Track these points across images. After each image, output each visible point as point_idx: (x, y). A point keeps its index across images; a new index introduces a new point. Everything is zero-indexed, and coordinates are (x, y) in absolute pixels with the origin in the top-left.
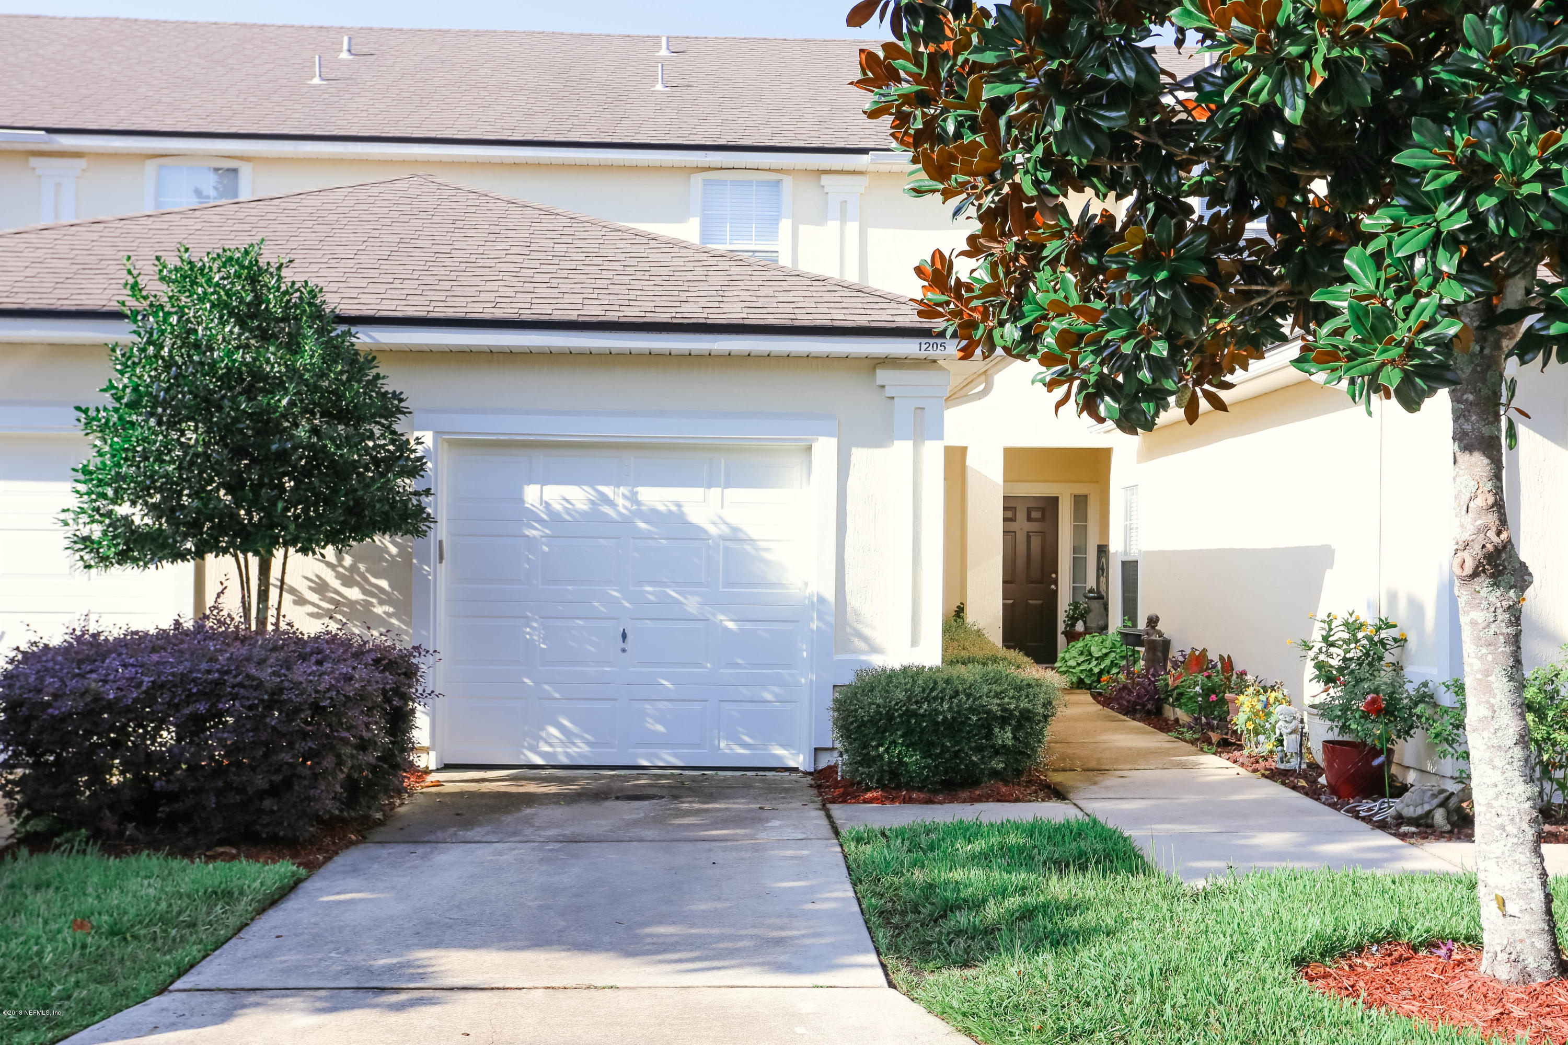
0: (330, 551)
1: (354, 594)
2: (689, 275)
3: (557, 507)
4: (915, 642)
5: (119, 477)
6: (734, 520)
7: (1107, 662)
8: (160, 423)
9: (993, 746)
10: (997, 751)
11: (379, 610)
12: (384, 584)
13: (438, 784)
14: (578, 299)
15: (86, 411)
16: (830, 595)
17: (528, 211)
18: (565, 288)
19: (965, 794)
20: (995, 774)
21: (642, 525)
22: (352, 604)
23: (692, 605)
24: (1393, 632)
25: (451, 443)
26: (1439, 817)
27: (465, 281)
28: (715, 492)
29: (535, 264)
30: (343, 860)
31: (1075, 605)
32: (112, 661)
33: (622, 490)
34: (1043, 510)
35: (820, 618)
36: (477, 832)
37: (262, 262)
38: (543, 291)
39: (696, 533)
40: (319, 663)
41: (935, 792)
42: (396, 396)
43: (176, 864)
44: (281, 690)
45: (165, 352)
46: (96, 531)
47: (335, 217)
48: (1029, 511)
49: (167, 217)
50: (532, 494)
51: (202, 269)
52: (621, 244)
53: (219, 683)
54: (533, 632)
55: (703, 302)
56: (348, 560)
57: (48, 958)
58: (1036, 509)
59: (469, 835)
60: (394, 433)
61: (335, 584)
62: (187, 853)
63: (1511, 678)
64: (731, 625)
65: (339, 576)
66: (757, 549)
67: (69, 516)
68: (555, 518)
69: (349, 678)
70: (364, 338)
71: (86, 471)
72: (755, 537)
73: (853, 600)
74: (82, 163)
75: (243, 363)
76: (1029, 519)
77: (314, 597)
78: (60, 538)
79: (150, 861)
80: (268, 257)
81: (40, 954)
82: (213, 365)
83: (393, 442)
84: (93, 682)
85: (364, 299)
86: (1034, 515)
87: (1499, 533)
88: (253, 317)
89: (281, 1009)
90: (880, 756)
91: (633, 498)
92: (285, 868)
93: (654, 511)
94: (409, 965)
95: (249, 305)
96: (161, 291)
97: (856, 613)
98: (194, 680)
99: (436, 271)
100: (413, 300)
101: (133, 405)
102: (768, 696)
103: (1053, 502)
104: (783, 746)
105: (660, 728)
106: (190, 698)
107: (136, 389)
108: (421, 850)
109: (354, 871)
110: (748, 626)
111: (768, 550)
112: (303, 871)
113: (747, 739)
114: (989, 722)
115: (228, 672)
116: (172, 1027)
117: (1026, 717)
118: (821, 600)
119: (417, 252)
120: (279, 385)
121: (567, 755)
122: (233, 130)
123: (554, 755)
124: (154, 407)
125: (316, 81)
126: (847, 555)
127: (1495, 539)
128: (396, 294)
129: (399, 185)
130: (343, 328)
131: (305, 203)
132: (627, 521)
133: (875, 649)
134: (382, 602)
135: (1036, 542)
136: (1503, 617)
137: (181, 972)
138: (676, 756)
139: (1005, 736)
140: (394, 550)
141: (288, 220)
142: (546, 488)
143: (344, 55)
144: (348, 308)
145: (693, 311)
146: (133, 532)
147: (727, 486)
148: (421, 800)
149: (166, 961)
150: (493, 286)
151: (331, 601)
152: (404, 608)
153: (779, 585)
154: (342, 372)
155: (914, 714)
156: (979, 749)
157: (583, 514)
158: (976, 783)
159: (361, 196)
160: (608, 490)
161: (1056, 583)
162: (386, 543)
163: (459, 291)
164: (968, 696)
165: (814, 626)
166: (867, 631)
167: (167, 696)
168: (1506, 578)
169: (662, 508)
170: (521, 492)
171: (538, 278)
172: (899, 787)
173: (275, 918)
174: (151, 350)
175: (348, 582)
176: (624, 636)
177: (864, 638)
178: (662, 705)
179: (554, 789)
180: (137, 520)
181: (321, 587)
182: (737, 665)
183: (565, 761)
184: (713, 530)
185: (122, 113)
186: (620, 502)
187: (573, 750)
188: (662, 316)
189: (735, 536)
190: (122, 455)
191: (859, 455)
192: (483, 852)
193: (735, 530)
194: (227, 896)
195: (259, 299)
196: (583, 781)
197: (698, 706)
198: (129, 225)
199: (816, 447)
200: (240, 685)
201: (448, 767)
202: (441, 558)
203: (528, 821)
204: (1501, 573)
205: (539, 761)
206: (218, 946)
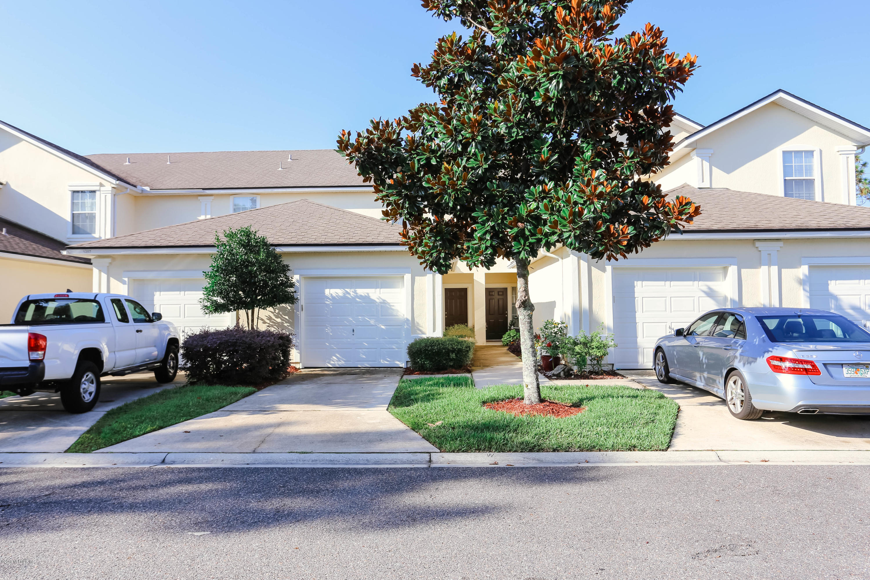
0: (271, 309)
1: (279, 320)
2: (372, 229)
3: (334, 295)
4: (434, 331)
5: (213, 290)
6: (383, 298)
7: (515, 338)
8: (224, 275)
9: (450, 359)
10: (452, 360)
11: (286, 325)
12: (287, 317)
13: (301, 372)
14: (338, 237)
15: (205, 273)
16: (410, 319)
17: (332, 210)
18: (336, 234)
19: (443, 372)
20: (451, 366)
21: (358, 300)
22: (278, 323)
23: (372, 322)
24: (564, 325)
25: (305, 278)
26: (562, 374)
27: (309, 232)
28: (378, 290)
29: (329, 227)
30: (267, 388)
31: (512, 322)
32: (210, 337)
33: (352, 290)
34: (503, 292)
35: (407, 325)
36: (306, 382)
37: (251, 230)
38: (330, 235)
39: (373, 301)
40: (262, 337)
41: (434, 371)
42: (287, 266)
43: (225, 387)
44: (251, 344)
45: (225, 256)
46: (208, 304)
47: (277, 214)
48: (498, 292)
49: (231, 216)
50: (327, 292)
51: (235, 234)
52: (356, 220)
53: (236, 342)
54: (328, 330)
55: (373, 237)
56: (277, 311)
57: (191, 404)
58: (501, 292)
59: (303, 383)
60: (286, 276)
61: (274, 317)
62: (228, 385)
63: (529, 332)
64: (383, 327)
65: (275, 315)
66: (390, 306)
67: (201, 300)
68: (333, 298)
69: (269, 341)
70: (278, 250)
71: (205, 288)
72: (389, 302)
73: (417, 320)
74: (212, 198)
75: (245, 259)
76: (499, 295)
77: (268, 321)
78: (199, 306)
79: (218, 387)
80: (253, 229)
81: (189, 403)
82: (237, 259)
83: (286, 278)
84: (205, 342)
85: (280, 239)
86: (500, 293)
87: (525, 297)
88: (248, 246)
89: (241, 414)
90: (419, 362)
91: (355, 292)
92: (251, 389)
93: (361, 296)
94: (274, 407)
95: (246, 243)
96: (225, 240)
97: (418, 323)
98: (230, 342)
99: (302, 230)
100: (293, 239)
101: (217, 271)
102: (394, 347)
103: (506, 289)
104: (399, 361)
105: (364, 357)
106: (229, 346)
107: (218, 266)
108: (289, 386)
109: (270, 390)
110: (388, 327)
111: (393, 306)
112: (256, 390)
113: (389, 359)
114: (448, 352)
115: (238, 340)
116: (216, 417)
117: (460, 351)
118: (408, 320)
119: (298, 224)
120: (253, 265)
121: (338, 364)
122: (254, 186)
123: (335, 364)
124: (222, 271)
125: (280, 169)
126: (415, 306)
127: (524, 299)
128: (289, 237)
129: (297, 203)
130: (273, 247)
131: (270, 210)
132: (354, 298)
133: (423, 333)
134: (286, 323)
135: (501, 302)
136: (527, 317)
137: (221, 408)
138: (368, 364)
139: (453, 356)
140: (289, 308)
141: (264, 215)
142: (331, 290)
143: (289, 160)
144: (276, 242)
145: (370, 240)
146: (217, 304)
147: (381, 288)
148: (294, 375)
149: (217, 406)
150: (316, 234)
151: (273, 322)
152: (292, 324)
153: (397, 316)
154: (271, 260)
155: (427, 350)
156: (446, 360)
157: (341, 297)
158: (446, 369)
159: (286, 207)
160: (348, 290)
161: (507, 314)
162: (288, 306)
163: (306, 236)
164: (442, 345)
165: (405, 327)
166: (421, 328)
167: (223, 346)
168: (528, 308)
169: (363, 295)
170: (324, 291)
171: (330, 231)
172: (424, 371)
173: (246, 399)
174: (222, 256)
175: (277, 317)
176: (353, 331)
177: (420, 330)
178: (364, 350)
179: (332, 373)
180: (219, 301)
181: (270, 318)
182: (385, 338)
183: (338, 366)
184: (378, 301)
185: (224, 183)
186: (352, 293)
187: (340, 363)
188: (360, 242)
189: (384, 302)
190: (215, 284)
191: (417, 278)
192: (304, 386)
193: (384, 300)
194: (236, 394)
195: (249, 241)
196: (341, 371)
197: (374, 350)
198: (221, 219)
199: (405, 277)
200: (241, 343)
201: (306, 368)
202: (302, 310)
203: (320, 380)
204: (526, 307)
205: (330, 366)
206: (231, 403)
